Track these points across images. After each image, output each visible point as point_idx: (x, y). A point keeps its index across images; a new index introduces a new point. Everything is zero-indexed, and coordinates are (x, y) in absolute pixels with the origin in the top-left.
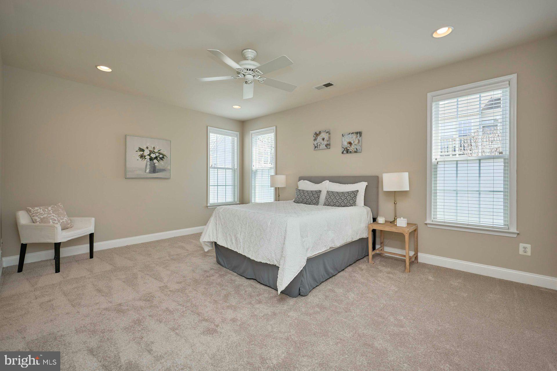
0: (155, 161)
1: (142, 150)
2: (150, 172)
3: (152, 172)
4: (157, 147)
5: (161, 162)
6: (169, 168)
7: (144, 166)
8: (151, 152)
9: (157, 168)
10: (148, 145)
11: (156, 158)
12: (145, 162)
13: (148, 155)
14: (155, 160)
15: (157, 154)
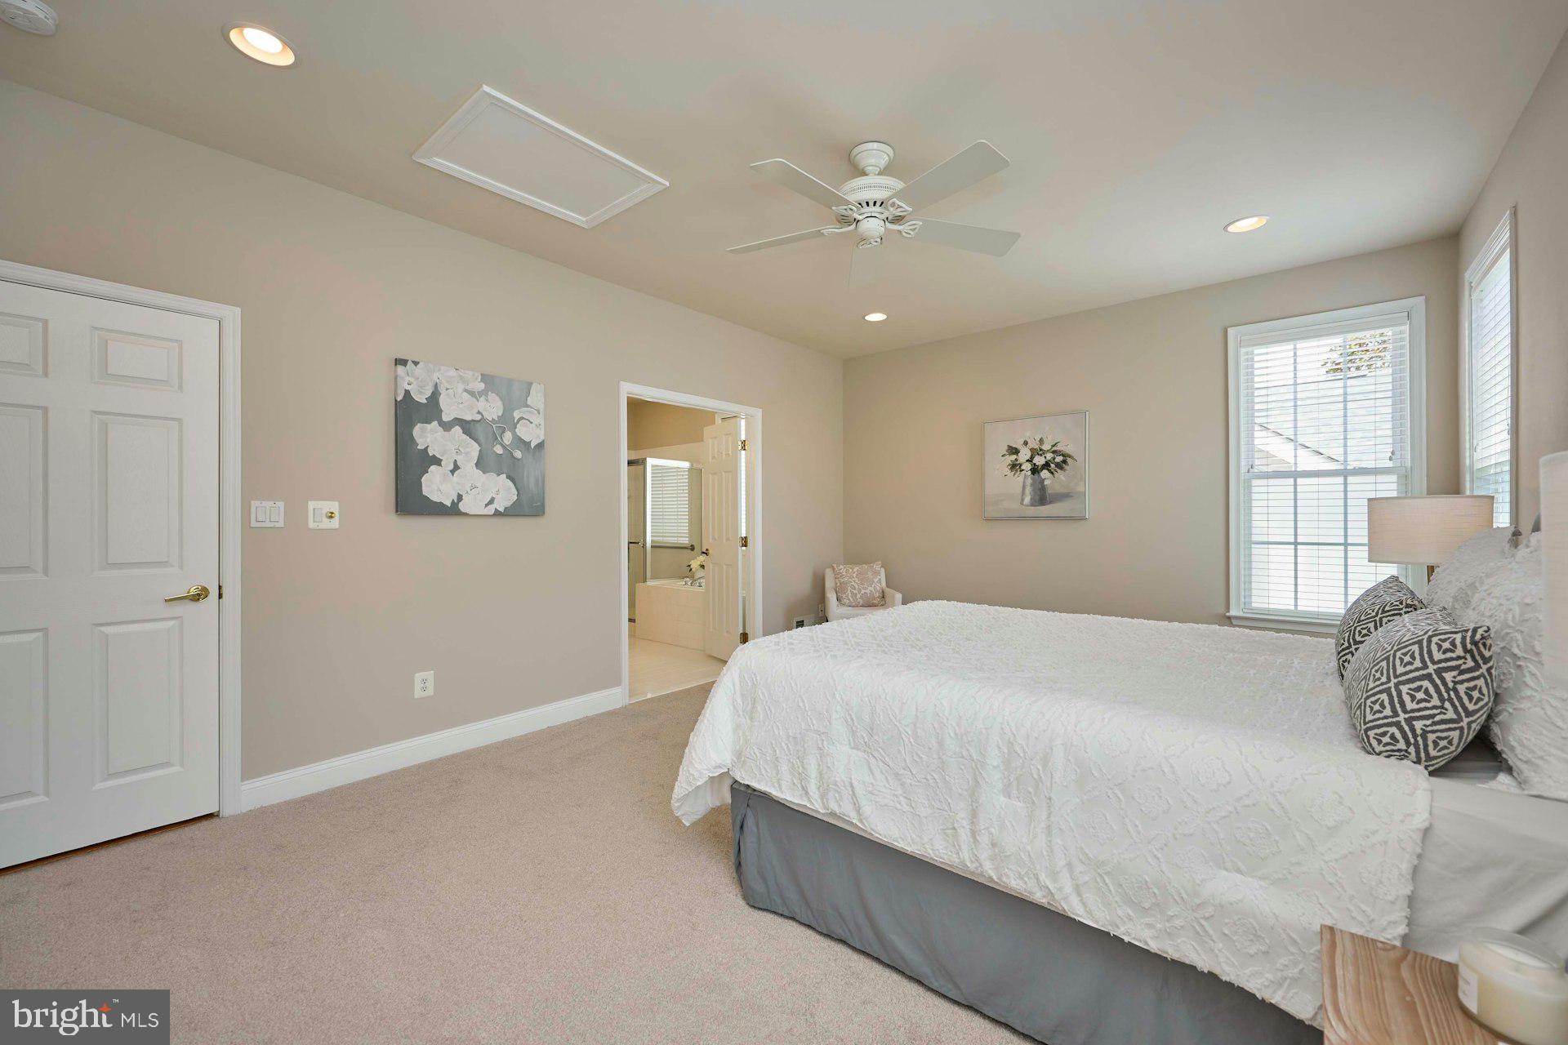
0: (1045, 474)
1: (1014, 451)
2: (1033, 504)
3: (1037, 504)
4: (1050, 437)
5: (1060, 474)
6: (1080, 489)
7: (1019, 490)
8: (1035, 452)
9: (1049, 491)
10: (1027, 435)
11: (1046, 465)
12: (1021, 478)
13: (1027, 461)
14: (1045, 471)
15: (1049, 456)
